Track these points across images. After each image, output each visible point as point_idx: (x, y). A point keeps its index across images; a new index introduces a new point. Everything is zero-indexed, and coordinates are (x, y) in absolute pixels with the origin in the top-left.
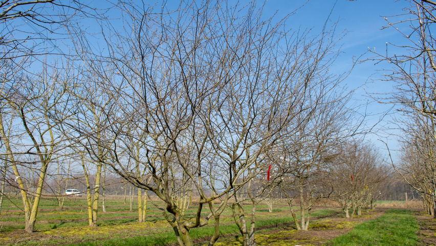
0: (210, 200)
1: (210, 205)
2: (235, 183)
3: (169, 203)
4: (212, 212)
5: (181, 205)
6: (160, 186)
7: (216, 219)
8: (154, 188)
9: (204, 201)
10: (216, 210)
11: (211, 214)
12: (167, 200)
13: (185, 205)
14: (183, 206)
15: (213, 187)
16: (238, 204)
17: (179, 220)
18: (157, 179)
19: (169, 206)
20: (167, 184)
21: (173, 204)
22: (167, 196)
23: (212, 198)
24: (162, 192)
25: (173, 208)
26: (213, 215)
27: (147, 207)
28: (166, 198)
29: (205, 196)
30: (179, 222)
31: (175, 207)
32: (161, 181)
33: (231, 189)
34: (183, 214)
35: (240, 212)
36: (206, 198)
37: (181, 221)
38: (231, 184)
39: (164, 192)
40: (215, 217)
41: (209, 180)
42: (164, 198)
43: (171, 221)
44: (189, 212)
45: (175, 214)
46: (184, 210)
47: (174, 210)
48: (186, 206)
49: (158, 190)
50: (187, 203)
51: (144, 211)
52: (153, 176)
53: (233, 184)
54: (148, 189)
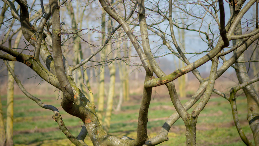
0: (171, 77)
1: (172, 92)
2: (235, 33)
3: (65, 90)
4: (178, 110)
5: (101, 100)
6: (43, 51)
7: (188, 126)
8: (26, 55)
9: (154, 81)
10: (189, 104)
11: (175, 115)
12: (61, 82)
13: (110, 100)
14: (105, 103)
15: (178, 49)
16: (244, 88)
17: (96, 133)
18: (34, 31)
19: (66, 98)
20: (59, 44)
21: (77, 94)
22: (60, 73)
23: (175, 73)
24: (48, 65)
25: (78, 103)
26: (180, 116)
27: (14, 110)
28: (59, 78)
29: (157, 70)
30: (96, 137)
31: (84, 100)
32: (45, 36)
33: (226, 50)
34: (107, 122)
35: (251, 109)
36: (161, 74)
37: (100, 135)
38: (223, 33)
39: (52, 64)
40: (186, 121)
41: (168, 31)
42: (54, 79)
43: (75, 135)
44: (122, 118)
45: (83, 117)
46: (108, 114)
47: (81, 109)
48: (115, 104)
49: (37, 60)
50: (116, 98)
51: (9, 120)
52: (23, 24)
53: (229, 35)
54: (12, 57)
